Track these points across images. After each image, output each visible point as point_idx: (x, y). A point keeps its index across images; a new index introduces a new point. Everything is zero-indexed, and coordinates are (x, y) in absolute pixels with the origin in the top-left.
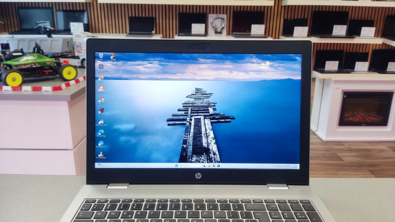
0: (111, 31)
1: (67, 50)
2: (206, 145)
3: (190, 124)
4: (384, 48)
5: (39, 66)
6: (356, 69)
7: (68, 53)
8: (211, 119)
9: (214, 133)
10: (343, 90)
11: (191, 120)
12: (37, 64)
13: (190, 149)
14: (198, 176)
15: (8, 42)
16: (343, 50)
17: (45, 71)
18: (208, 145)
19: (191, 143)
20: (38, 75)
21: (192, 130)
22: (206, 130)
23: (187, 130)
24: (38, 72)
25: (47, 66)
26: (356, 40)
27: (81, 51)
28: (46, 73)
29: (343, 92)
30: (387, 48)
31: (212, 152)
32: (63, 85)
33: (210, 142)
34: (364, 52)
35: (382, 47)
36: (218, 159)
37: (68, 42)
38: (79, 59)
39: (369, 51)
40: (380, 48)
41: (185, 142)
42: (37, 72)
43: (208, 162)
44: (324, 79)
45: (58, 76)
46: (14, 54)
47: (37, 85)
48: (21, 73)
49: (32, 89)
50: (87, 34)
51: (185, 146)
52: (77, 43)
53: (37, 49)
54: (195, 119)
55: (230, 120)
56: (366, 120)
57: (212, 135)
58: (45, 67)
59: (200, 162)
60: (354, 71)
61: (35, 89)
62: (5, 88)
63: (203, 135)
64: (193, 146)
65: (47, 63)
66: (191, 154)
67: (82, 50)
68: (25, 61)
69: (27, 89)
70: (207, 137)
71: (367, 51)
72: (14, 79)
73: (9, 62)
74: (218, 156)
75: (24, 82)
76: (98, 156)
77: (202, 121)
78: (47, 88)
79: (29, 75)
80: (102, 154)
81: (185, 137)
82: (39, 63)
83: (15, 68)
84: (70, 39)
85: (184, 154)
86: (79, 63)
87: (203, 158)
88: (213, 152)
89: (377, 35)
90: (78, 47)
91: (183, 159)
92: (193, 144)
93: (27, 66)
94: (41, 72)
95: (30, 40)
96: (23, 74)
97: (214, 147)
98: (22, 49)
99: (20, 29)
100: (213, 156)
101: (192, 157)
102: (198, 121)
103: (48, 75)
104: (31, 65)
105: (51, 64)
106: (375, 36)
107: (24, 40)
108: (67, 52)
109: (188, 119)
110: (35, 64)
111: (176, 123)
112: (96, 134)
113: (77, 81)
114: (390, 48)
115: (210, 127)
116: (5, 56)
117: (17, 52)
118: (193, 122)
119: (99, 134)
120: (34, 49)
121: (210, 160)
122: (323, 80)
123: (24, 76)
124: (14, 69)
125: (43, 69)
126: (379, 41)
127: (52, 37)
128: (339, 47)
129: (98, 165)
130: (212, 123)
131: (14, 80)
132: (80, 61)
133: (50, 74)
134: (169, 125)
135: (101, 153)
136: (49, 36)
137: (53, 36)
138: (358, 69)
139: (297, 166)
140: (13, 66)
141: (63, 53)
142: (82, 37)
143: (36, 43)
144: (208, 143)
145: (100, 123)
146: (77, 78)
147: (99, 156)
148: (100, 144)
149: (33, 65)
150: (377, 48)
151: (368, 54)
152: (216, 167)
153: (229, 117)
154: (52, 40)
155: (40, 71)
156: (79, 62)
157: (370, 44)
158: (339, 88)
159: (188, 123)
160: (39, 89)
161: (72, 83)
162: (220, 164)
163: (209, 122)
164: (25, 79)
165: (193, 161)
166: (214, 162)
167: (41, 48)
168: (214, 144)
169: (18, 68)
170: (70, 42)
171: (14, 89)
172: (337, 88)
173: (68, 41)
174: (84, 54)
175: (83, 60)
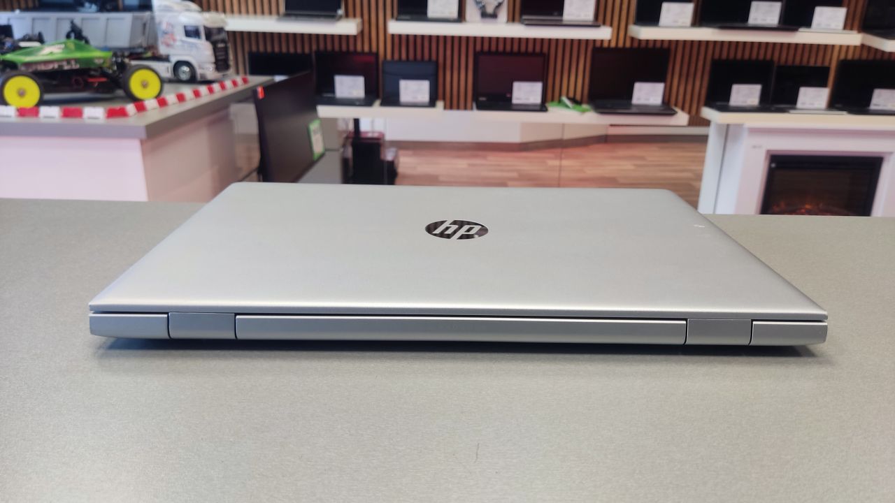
1: (141, 43)
4: (864, 56)
5: (78, 66)
6: (799, 105)
7: (145, 48)
10: (768, 151)
12: (73, 63)
16: (772, 61)
17: (90, 80)
20: (75, 88)
24: (76, 80)
25: (95, 70)
26: (802, 37)
27: (172, 42)
28: (93, 83)
29: (769, 157)
30: (871, 57)
32: (130, 108)
34: (819, 64)
35: (861, 54)
38: (170, 62)
39: (830, 63)
40: (857, 57)
42: (73, 80)
44: (728, 126)
45: (120, 92)
46: (22, 44)
48: (37, 80)
49: (62, 114)
52: (164, 27)
58: (92, 73)
60: (794, 108)
61: (68, 114)
65: (96, 62)
67: (174, 40)
68: (48, 55)
69: (51, 113)
71: (826, 64)
73: (9, 57)
78: (94, 113)
79: (55, 87)
82: (77, 60)
83: (23, 69)
84: (149, 19)
86: (168, 72)
89: (848, 25)
90: (167, 33)
93: (50, 67)
94: (82, 82)
95: (60, 19)
96: (44, 83)
98: (41, 35)
99: (37, 4)
103: (95, 91)
104: (60, 64)
105: (104, 63)
106: (845, 27)
108: (140, 46)
110: (68, 61)
113: (162, 103)
114: (879, 56)
117: (29, 40)
122: (725, 127)
124: (21, 72)
125: (84, 76)
126: (854, 39)
128: (762, 52)
131: (22, 94)
132: (170, 65)
133: (102, 88)
138: (803, 104)
140: (19, 65)
141: (133, 48)
146: (161, 96)
149: (65, 63)
150: (850, 57)
151: (827, 69)
155: (79, 78)
156: (168, 68)
157: (833, 46)
158: (760, 147)
160: (77, 114)
161: (151, 104)
170: (149, 22)
171: (22, 112)
172: (754, 147)
173: (144, 24)
174: (182, 49)
175: (178, 64)
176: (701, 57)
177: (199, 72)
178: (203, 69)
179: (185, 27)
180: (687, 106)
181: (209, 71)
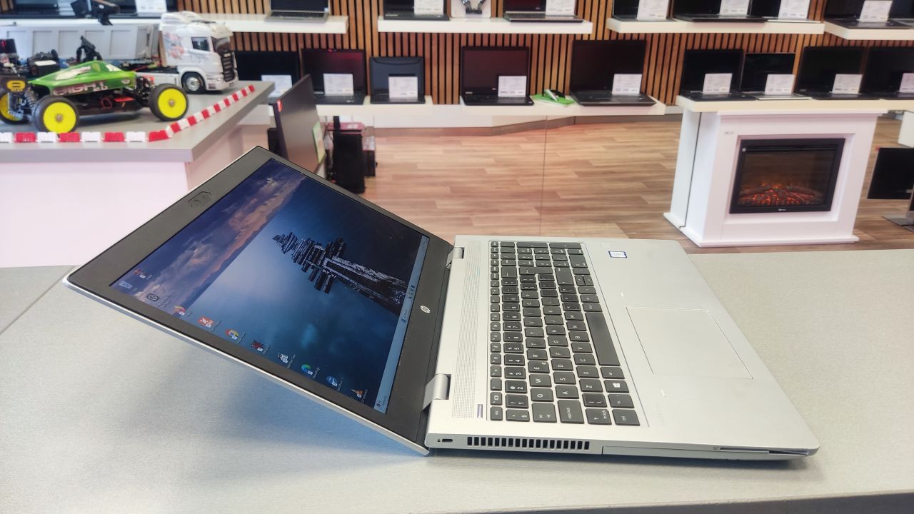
1: (145, 54)
4: (826, 43)
5: (106, 88)
6: (767, 91)
7: (148, 59)
10: (739, 136)
16: (741, 50)
17: (118, 101)
20: (104, 108)
24: (105, 101)
26: (770, 27)
27: (179, 54)
28: (121, 103)
29: (740, 142)
30: (832, 44)
32: (168, 128)
34: (785, 52)
35: (823, 42)
38: (178, 73)
39: (795, 51)
40: (819, 44)
42: (102, 102)
44: (701, 113)
45: (147, 110)
47: (114, 128)
48: (72, 104)
49: (103, 139)
50: (193, 17)
53: (86, 51)
56: (787, 200)
58: (116, 92)
60: (763, 95)
61: (109, 138)
62: (41, 136)
65: (123, 82)
67: (182, 52)
68: (75, 77)
69: (92, 137)
71: (792, 52)
72: (60, 116)
75: (81, 124)
78: (136, 135)
79: (85, 108)
82: (105, 82)
83: (55, 93)
86: (176, 83)
89: (812, 15)
90: (174, 45)
93: (81, 90)
94: (110, 103)
96: (77, 106)
98: (53, 52)
103: (125, 109)
104: (89, 86)
105: (130, 84)
106: (808, 17)
108: (144, 58)
110: (97, 83)
113: (192, 121)
114: (839, 43)
117: (45, 58)
120: (79, 52)
122: (699, 114)
123: (79, 111)
124: (55, 96)
125: (111, 96)
126: (818, 28)
127: (111, 24)
128: (732, 41)
131: (59, 119)
133: (130, 106)
136: (105, 21)
137: (112, 21)
138: (771, 90)
140: (51, 89)
142: (183, 23)
143: (82, 38)
146: (188, 115)
149: (94, 86)
150: (813, 44)
151: (794, 55)
154: (112, 31)
155: (106, 99)
157: (798, 35)
158: (732, 133)
160: (119, 138)
161: (183, 123)
164: (81, 117)
169: (62, 94)
170: (152, 32)
171: (63, 138)
172: (727, 133)
173: (148, 32)
174: (188, 61)
175: (187, 75)
176: (675, 48)
177: (208, 82)
178: (211, 79)
179: (192, 38)
180: (663, 94)
181: (220, 84)
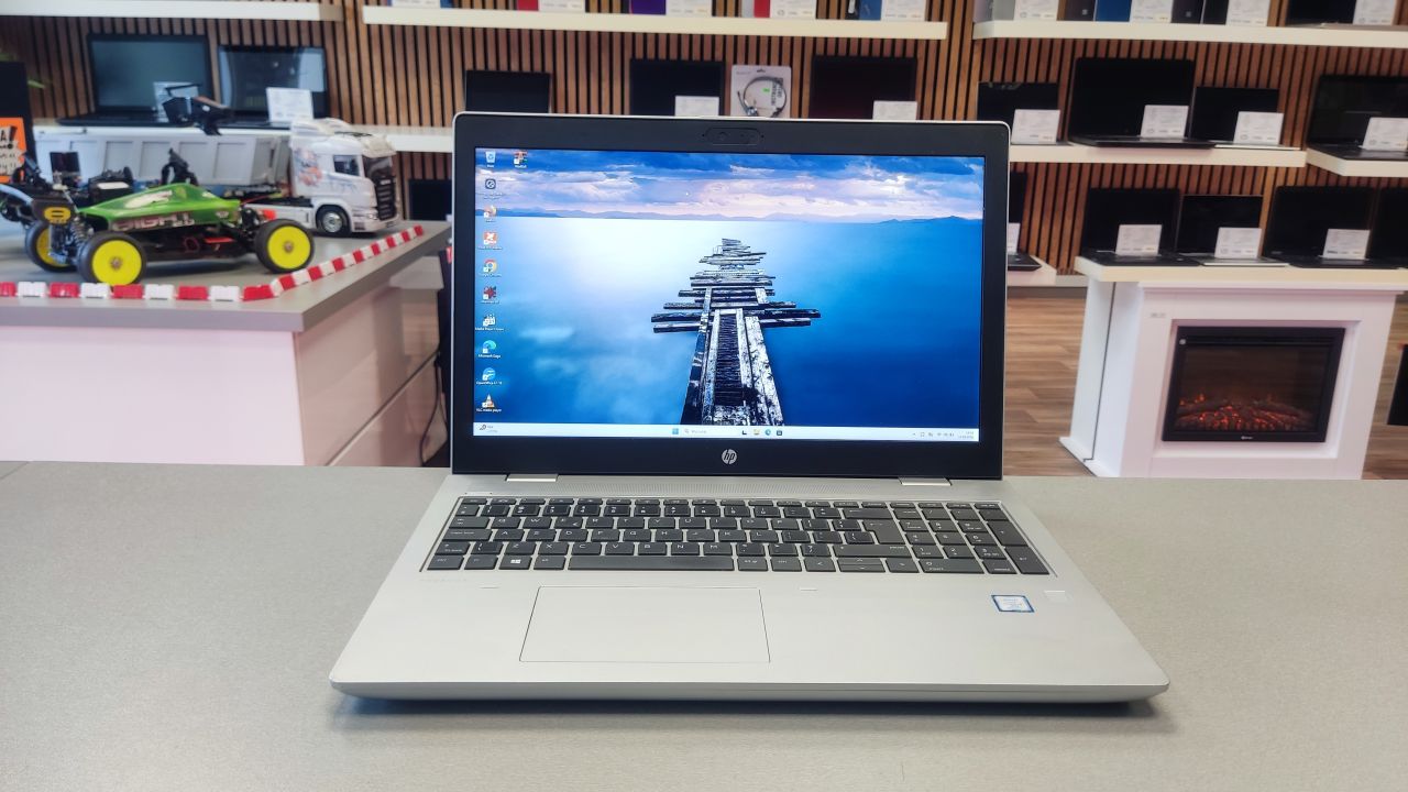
0: (403, 117)
1: (266, 179)
2: (749, 380)
3: (710, 328)
4: (1312, 181)
5: (193, 223)
6: (1218, 253)
7: (272, 186)
8: (761, 317)
9: (768, 353)
10: (1174, 321)
11: (711, 318)
12: (186, 217)
13: (710, 389)
14: (729, 457)
15: (71, 147)
16: (1176, 189)
17: (209, 241)
18: (753, 382)
19: (712, 375)
20: (188, 251)
21: (714, 344)
22: (749, 344)
23: (702, 345)
24: (189, 242)
25: (214, 226)
26: (1220, 156)
27: (315, 179)
28: (213, 245)
29: (1176, 330)
30: (1322, 183)
31: (763, 400)
32: (275, 283)
33: (757, 373)
34: (1246, 194)
35: (1306, 180)
36: (779, 415)
37: (273, 152)
38: (311, 206)
39: (1262, 192)
40: (1301, 182)
41: (696, 373)
42: (185, 243)
43: (752, 424)
44: (1115, 284)
45: (253, 257)
46: (104, 186)
47: (193, 282)
48: (137, 243)
49: (177, 295)
50: (338, 126)
51: (696, 383)
52: (305, 157)
53: (175, 171)
54: (721, 316)
55: (808, 319)
56: (1254, 423)
57: (763, 357)
58: (209, 229)
59: (733, 424)
60: (1212, 259)
61: (184, 294)
62: (87, 289)
63: (740, 357)
64: (715, 383)
65: (218, 214)
66: (711, 403)
67: (319, 177)
68: (148, 206)
69: (161, 292)
70: (751, 361)
71: (1257, 193)
72: (117, 260)
73: (95, 210)
74: (779, 408)
75: (147, 274)
76: (480, 406)
77: (739, 321)
78: (225, 292)
79: (159, 250)
80: (492, 400)
81: (696, 361)
82: (191, 214)
83: (115, 228)
84: (279, 141)
85: (695, 404)
86: (307, 221)
87: (741, 413)
88: (766, 398)
89: (1287, 138)
90: (308, 166)
91: (692, 415)
92: (717, 378)
93: (154, 224)
94: (198, 245)
95: (146, 143)
96: (145, 248)
97: (767, 387)
98: (127, 171)
99: (93, 109)
100: (765, 409)
101: (714, 410)
102: (728, 323)
103: (218, 255)
104: (167, 219)
105: (229, 217)
106: (1281, 142)
107: (127, 142)
108: (266, 184)
109: (705, 316)
110: (179, 215)
111: (676, 325)
112: (477, 350)
113: (316, 274)
114: (1332, 181)
115: (760, 336)
116: (72, 193)
117: (113, 179)
118: (716, 324)
119: (485, 351)
120: (165, 172)
121: (758, 419)
122: (1111, 286)
123: (146, 255)
124: (112, 231)
125: (201, 235)
126: (1296, 158)
127: (219, 134)
128: (1162, 176)
129: (480, 429)
130: (763, 326)
131: (116, 264)
132: (312, 212)
133: (226, 250)
134: (657, 330)
135: (489, 398)
136: (211, 129)
137: (222, 131)
138: (1225, 251)
139: (972, 435)
140: (109, 222)
141: (256, 186)
142: (323, 135)
143: (171, 152)
144: (753, 376)
145: (486, 323)
146: (312, 264)
147: (484, 405)
148: (487, 375)
149: (174, 218)
150: (1291, 183)
151: (1259, 201)
152: (773, 436)
153: (805, 311)
154: (219, 144)
155: (192, 238)
156: (307, 215)
157: (1266, 168)
158: (1163, 315)
159: (705, 327)
160: (201, 294)
161: (301, 277)
162: (784, 428)
163: (757, 325)
164: (151, 264)
165: (715, 420)
166: (767, 422)
167: (190, 169)
168: (769, 378)
169: (125, 229)
170: (278, 149)
171: (118, 292)
172: (1154, 315)
173: (272, 147)
174: (327, 188)
175: (324, 210)
176: (1073, 185)
177: (354, 220)
178: (359, 216)
179: (334, 157)
180: (1054, 255)
181: (371, 223)
